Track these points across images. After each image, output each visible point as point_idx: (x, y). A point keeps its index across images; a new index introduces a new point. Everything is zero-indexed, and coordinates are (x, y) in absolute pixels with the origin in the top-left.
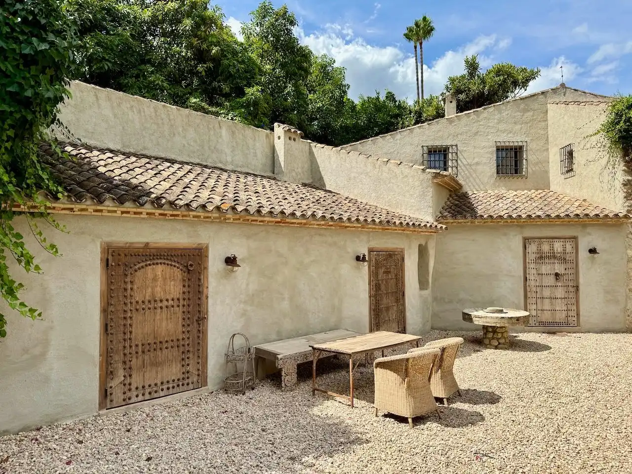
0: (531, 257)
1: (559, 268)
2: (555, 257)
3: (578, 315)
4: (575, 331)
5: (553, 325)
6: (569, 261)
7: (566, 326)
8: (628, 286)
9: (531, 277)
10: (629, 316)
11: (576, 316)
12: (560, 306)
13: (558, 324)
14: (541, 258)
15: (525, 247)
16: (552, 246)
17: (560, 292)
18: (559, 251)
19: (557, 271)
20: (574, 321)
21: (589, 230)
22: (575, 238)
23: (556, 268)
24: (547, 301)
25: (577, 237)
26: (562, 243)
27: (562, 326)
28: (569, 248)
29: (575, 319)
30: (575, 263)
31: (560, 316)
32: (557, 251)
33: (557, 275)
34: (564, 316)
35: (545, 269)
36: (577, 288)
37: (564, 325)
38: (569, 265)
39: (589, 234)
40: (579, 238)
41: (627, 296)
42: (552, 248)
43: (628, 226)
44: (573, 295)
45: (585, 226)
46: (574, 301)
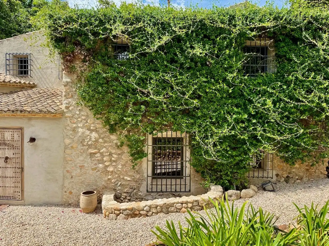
1: (9, 153)
2: (5, 144)
3: (22, 191)
4: (19, 203)
5: (3, 199)
6: (16, 148)
7: (13, 199)
8: (65, 168)
10: (65, 192)
11: (21, 192)
12: (9, 183)
13: (8, 198)
16: (3, 135)
17: (9, 173)
18: (9, 139)
19: (7, 155)
20: (19, 195)
21: (33, 122)
22: (21, 129)
23: (6, 153)
25: (23, 128)
26: (11, 133)
27: (10, 199)
28: (16, 137)
29: (20, 194)
30: (20, 149)
31: (9, 192)
32: (7, 138)
33: (7, 158)
34: (12, 191)
36: (22, 169)
37: (12, 199)
38: (16, 151)
39: (33, 126)
40: (25, 129)
41: (64, 176)
42: (3, 137)
43: (67, 120)
44: (19, 175)
45: (30, 119)
46: (19, 180)
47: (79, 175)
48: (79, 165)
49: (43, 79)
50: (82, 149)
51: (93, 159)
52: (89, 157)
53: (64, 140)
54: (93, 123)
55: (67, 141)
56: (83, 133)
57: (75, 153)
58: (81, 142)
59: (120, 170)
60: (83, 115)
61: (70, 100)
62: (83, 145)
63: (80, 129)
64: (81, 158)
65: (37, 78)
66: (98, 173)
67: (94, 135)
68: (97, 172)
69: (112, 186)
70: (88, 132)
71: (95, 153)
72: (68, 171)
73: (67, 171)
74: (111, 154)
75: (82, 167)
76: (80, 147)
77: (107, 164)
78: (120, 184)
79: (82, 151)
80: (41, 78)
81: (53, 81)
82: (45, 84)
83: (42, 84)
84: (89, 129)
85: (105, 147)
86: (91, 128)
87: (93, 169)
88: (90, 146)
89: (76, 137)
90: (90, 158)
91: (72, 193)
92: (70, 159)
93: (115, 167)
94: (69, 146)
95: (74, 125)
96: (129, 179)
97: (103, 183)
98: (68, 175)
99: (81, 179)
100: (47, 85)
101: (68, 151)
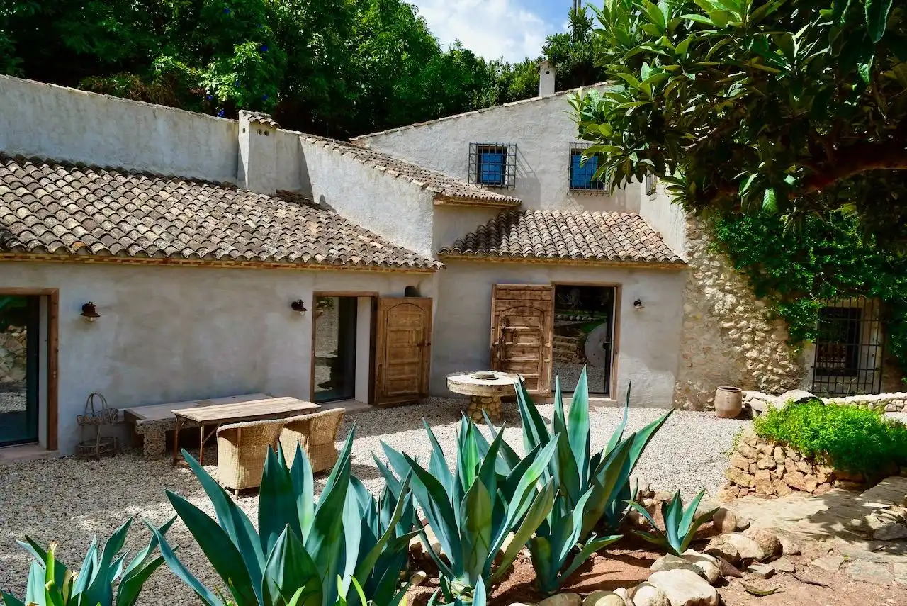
3: (614, 384)
8: (681, 350)
10: (680, 389)
21: (637, 276)
22: (618, 287)
25: (621, 285)
39: (636, 281)
40: (623, 287)
41: (679, 363)
43: (688, 274)
45: (632, 270)
47: (703, 363)
48: (702, 346)
50: (710, 321)
51: (724, 338)
52: (720, 334)
53: (683, 305)
54: (730, 280)
55: (688, 308)
56: (714, 296)
57: (697, 327)
58: (709, 310)
59: (767, 356)
60: (714, 267)
61: (695, 242)
62: (712, 316)
63: (709, 289)
64: (708, 336)
66: (733, 360)
67: (730, 298)
68: (730, 359)
70: (720, 295)
71: (729, 329)
72: (685, 356)
73: (683, 355)
74: (753, 332)
75: (707, 350)
76: (706, 318)
77: (748, 346)
78: (767, 379)
79: (710, 325)
84: (722, 290)
85: (744, 319)
86: (727, 288)
87: (724, 354)
88: (721, 317)
89: (702, 302)
90: (721, 336)
91: (690, 390)
92: (690, 336)
93: (760, 352)
94: (691, 316)
95: (701, 283)
96: (781, 371)
97: (740, 377)
98: (685, 361)
99: (705, 369)
101: (688, 324)
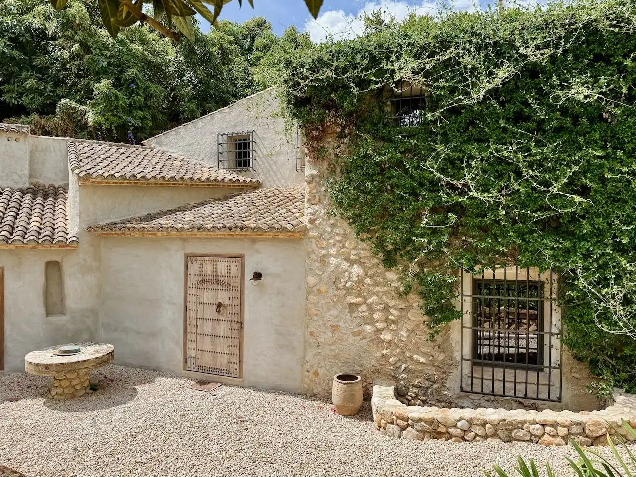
0: (193, 280)
1: (223, 297)
2: (218, 282)
3: (241, 361)
4: (235, 383)
5: (213, 372)
6: (234, 288)
7: (227, 375)
8: (307, 327)
9: (191, 306)
10: (308, 371)
11: (238, 363)
12: (222, 346)
13: (219, 371)
14: (203, 281)
15: (187, 267)
16: (215, 267)
17: (223, 329)
18: (223, 274)
19: (220, 300)
20: (236, 369)
21: (259, 246)
22: (241, 257)
23: (219, 296)
24: (208, 339)
25: (244, 256)
26: (226, 264)
27: (222, 374)
28: (234, 270)
29: (236, 367)
30: (239, 291)
31: (222, 362)
32: (221, 273)
33: (219, 305)
34: (226, 361)
35: (207, 296)
36: (241, 324)
37: (225, 374)
38: (234, 294)
39: (258, 252)
40: (247, 257)
41: (305, 342)
42: (215, 270)
43: (311, 242)
44: (236, 334)
45: (254, 241)
46: (236, 342)
47: (331, 343)
48: (330, 323)
49: (272, 173)
50: (335, 295)
51: (354, 315)
52: (347, 310)
53: (306, 278)
54: (355, 248)
55: (311, 280)
56: (338, 266)
57: (324, 301)
58: (334, 282)
59: (405, 340)
60: (337, 234)
61: (316, 207)
62: (338, 289)
63: (333, 259)
64: (334, 312)
65: (263, 171)
66: (364, 341)
67: (356, 270)
68: (361, 339)
69: (390, 369)
70: (345, 265)
71: (358, 305)
72: (311, 334)
73: (310, 332)
74: (386, 308)
75: (335, 328)
76: (332, 291)
77: (380, 326)
78: (406, 368)
79: (335, 299)
80: (268, 171)
81: (287, 176)
82: (275, 182)
83: (270, 182)
84: (347, 260)
85: (375, 294)
86: (352, 257)
87: (354, 334)
88: (349, 291)
89: (326, 274)
90: (350, 312)
91: (318, 374)
92: (316, 312)
93: (395, 333)
94: (315, 289)
95: (323, 252)
96: (422, 360)
97: (373, 362)
98: (311, 340)
99: (333, 350)
100: (277, 183)
101: (312, 298)
